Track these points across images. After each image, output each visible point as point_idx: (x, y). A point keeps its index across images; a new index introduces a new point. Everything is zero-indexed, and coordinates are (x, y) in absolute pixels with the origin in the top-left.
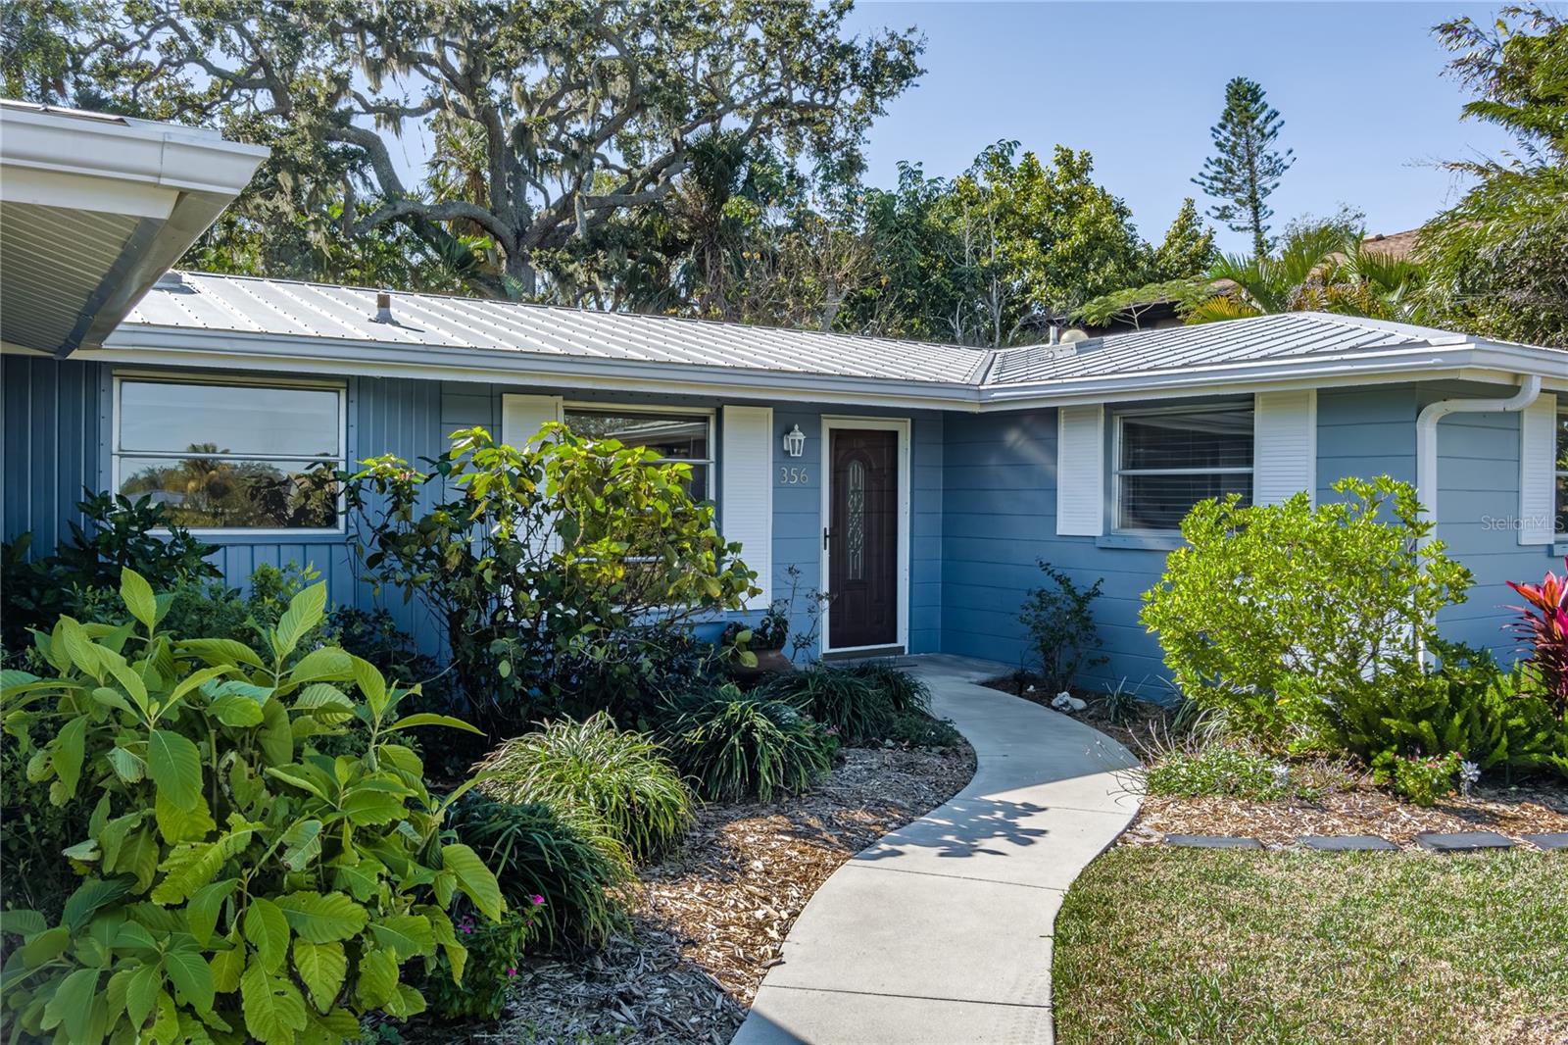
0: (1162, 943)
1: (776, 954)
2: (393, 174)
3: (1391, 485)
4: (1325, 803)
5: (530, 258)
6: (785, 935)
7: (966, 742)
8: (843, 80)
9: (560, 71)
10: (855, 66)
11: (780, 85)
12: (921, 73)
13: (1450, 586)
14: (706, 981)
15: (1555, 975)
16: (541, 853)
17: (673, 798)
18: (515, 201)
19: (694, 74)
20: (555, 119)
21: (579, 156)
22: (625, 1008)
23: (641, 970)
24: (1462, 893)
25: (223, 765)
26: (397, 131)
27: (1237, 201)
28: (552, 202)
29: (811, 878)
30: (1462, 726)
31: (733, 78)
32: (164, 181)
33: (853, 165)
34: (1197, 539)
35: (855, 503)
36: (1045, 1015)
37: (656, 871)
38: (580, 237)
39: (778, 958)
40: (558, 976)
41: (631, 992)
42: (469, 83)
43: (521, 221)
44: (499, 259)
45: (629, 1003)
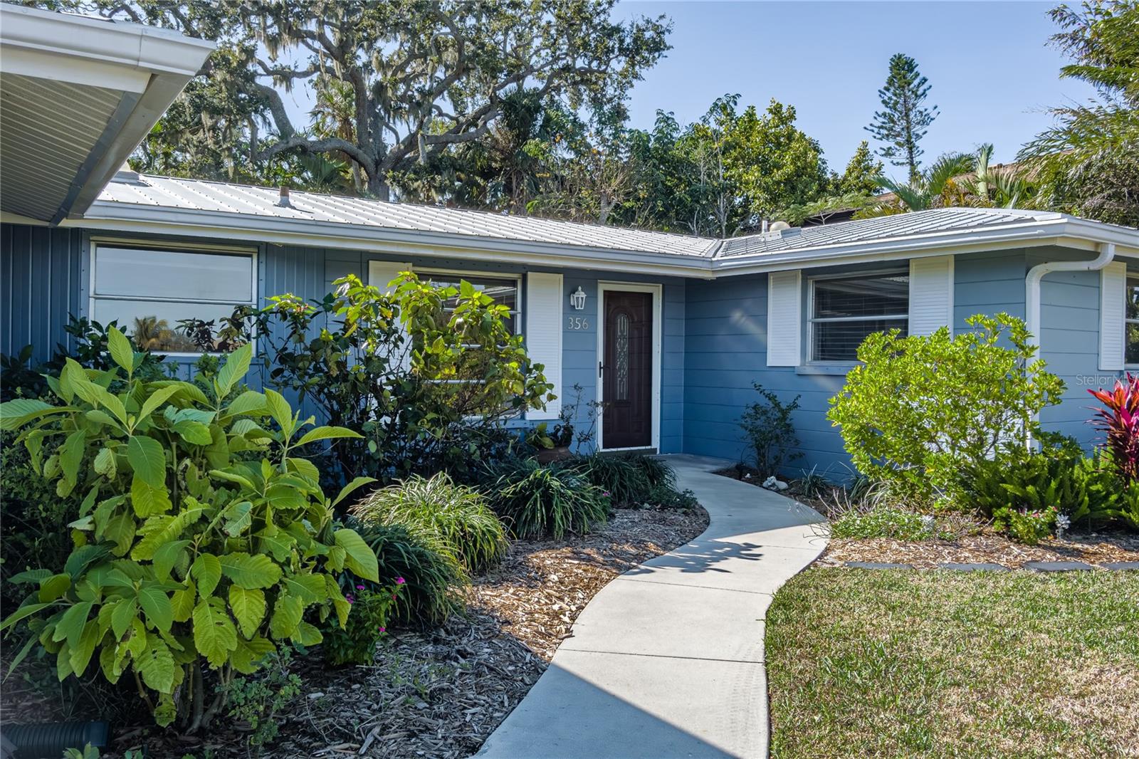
0: (842, 623)
1: (568, 630)
2: (286, 119)
3: (1007, 319)
4: (959, 542)
5: (386, 178)
6: (574, 620)
7: (702, 508)
8: (613, 51)
9: (407, 46)
10: (622, 41)
11: (567, 54)
12: (668, 49)
13: (1049, 392)
14: (519, 645)
15: (1122, 642)
16: (402, 556)
17: (494, 530)
18: (374, 139)
19: (505, 47)
20: (404, 80)
21: (421, 107)
22: (462, 661)
23: (472, 638)
24: (1057, 594)
25: (181, 468)
26: (288, 88)
27: (897, 143)
28: (401, 139)
29: (592, 587)
30: (1057, 490)
31: (532, 51)
32: (141, 64)
33: (619, 114)
34: (869, 359)
35: (622, 346)
36: (760, 669)
37: (482, 579)
38: (422, 163)
39: (569, 632)
40: (413, 641)
41: (465, 650)
42: (341, 52)
43: (379, 153)
44: (363, 182)
45: (464, 657)
